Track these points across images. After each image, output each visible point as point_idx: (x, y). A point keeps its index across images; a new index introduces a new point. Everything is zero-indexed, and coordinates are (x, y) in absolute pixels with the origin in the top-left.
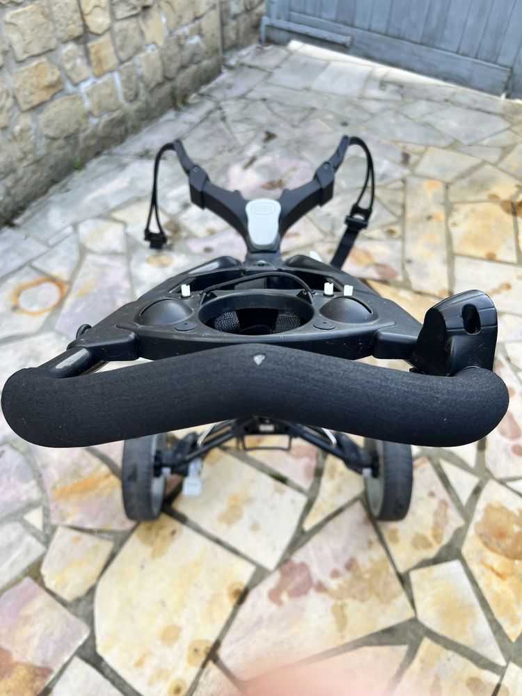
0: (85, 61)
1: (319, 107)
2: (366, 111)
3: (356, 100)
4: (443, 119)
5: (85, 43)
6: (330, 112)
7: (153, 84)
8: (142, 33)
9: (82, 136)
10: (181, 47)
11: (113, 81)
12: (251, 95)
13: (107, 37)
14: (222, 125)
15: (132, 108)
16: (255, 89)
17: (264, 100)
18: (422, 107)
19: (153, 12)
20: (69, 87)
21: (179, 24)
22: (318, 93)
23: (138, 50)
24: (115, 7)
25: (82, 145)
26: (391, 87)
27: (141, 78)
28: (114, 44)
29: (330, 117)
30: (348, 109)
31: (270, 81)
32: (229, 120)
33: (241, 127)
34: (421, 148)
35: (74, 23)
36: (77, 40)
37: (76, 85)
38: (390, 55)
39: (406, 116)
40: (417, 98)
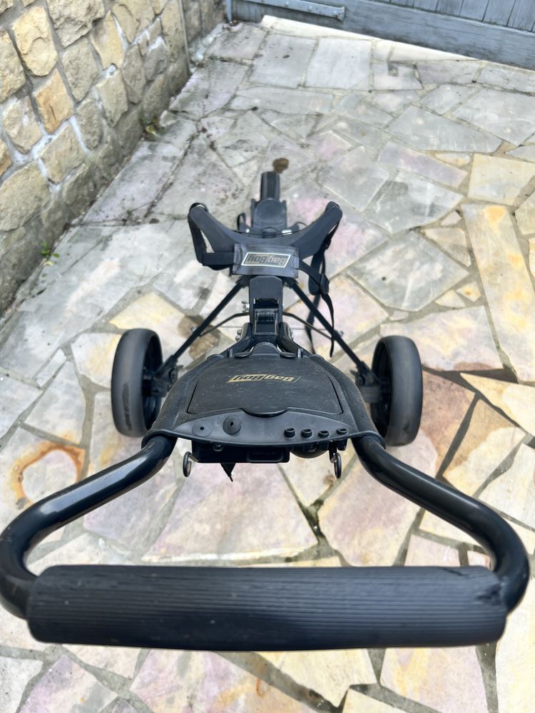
0: (34, 117)
1: (325, 112)
2: (384, 111)
3: (365, 94)
4: (478, 109)
5: (29, 93)
6: (340, 119)
7: (117, 118)
8: (97, 56)
9: (44, 213)
10: (143, 57)
11: (71, 130)
12: (236, 104)
13: (56, 76)
14: (213, 157)
15: (97, 156)
16: (239, 93)
17: (255, 109)
18: (448, 95)
19: (107, 24)
20: (19, 158)
21: (138, 30)
22: (318, 90)
23: (95, 79)
24: (59, 32)
25: (46, 224)
26: (403, 70)
27: (103, 114)
28: (66, 82)
29: (343, 125)
30: (362, 109)
31: (253, 79)
32: (219, 146)
33: (238, 157)
34: (467, 159)
35: (12, 72)
36: (18, 93)
37: (28, 152)
38: (395, 29)
39: (433, 112)
40: (440, 84)
